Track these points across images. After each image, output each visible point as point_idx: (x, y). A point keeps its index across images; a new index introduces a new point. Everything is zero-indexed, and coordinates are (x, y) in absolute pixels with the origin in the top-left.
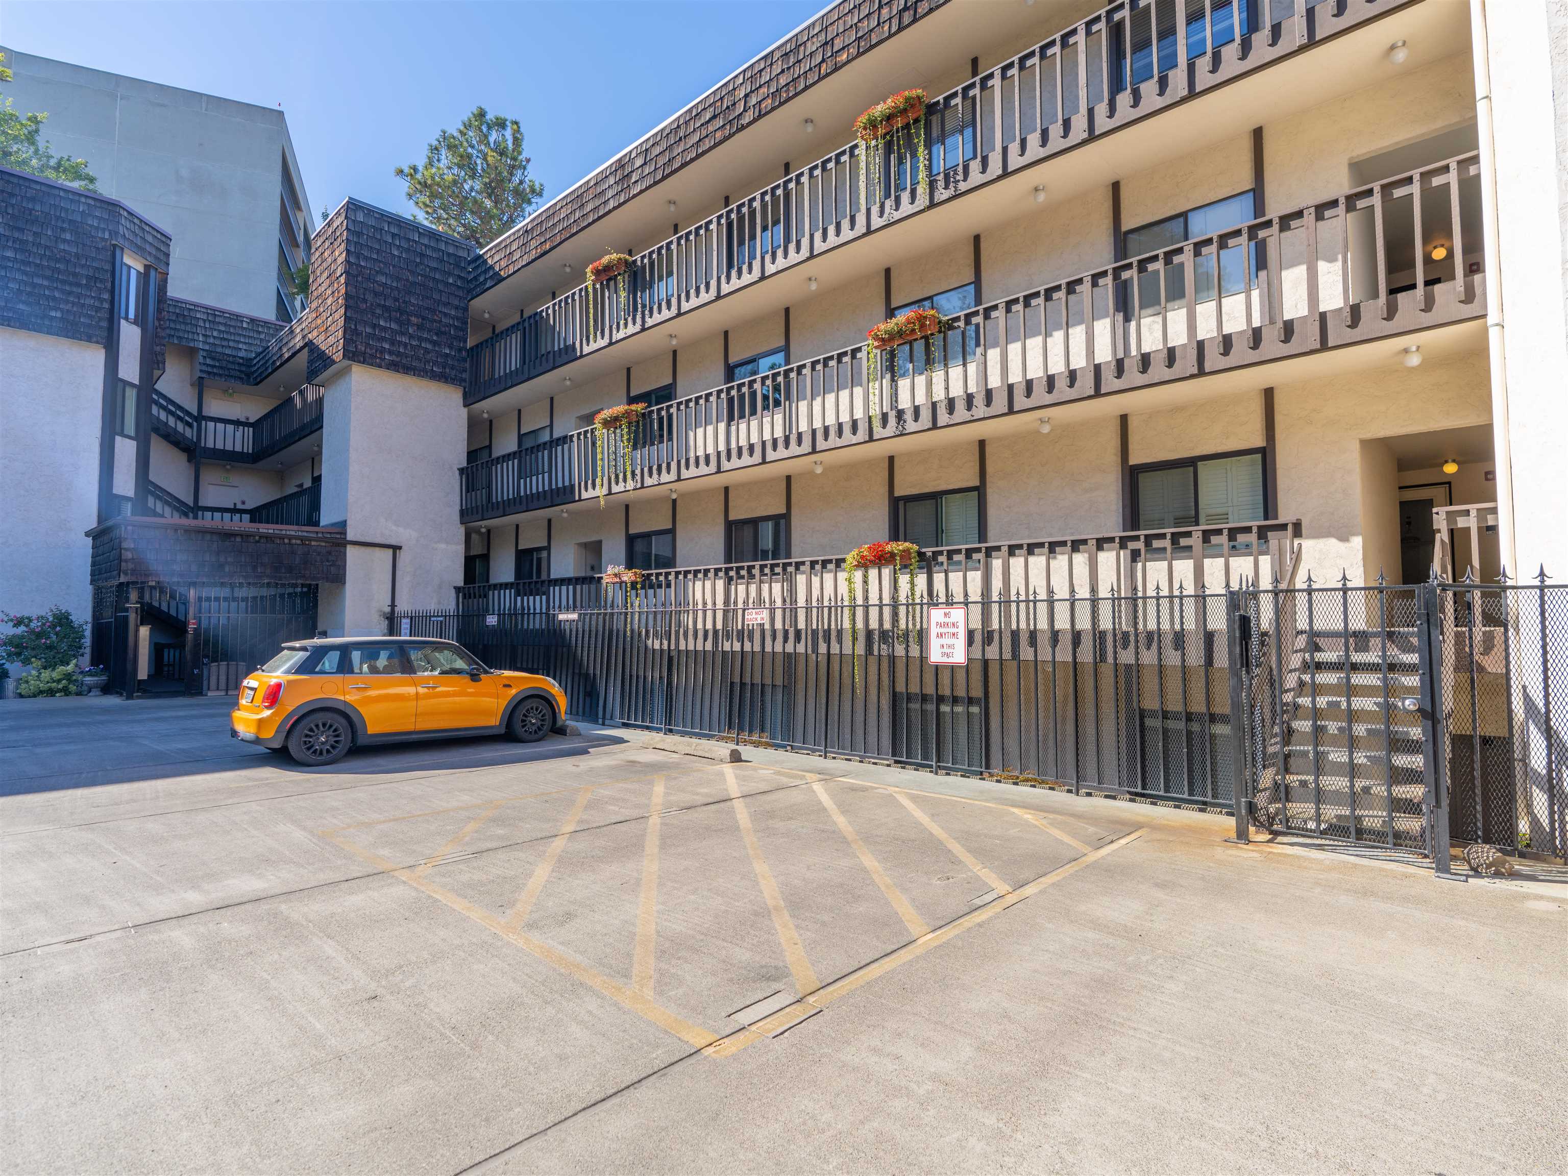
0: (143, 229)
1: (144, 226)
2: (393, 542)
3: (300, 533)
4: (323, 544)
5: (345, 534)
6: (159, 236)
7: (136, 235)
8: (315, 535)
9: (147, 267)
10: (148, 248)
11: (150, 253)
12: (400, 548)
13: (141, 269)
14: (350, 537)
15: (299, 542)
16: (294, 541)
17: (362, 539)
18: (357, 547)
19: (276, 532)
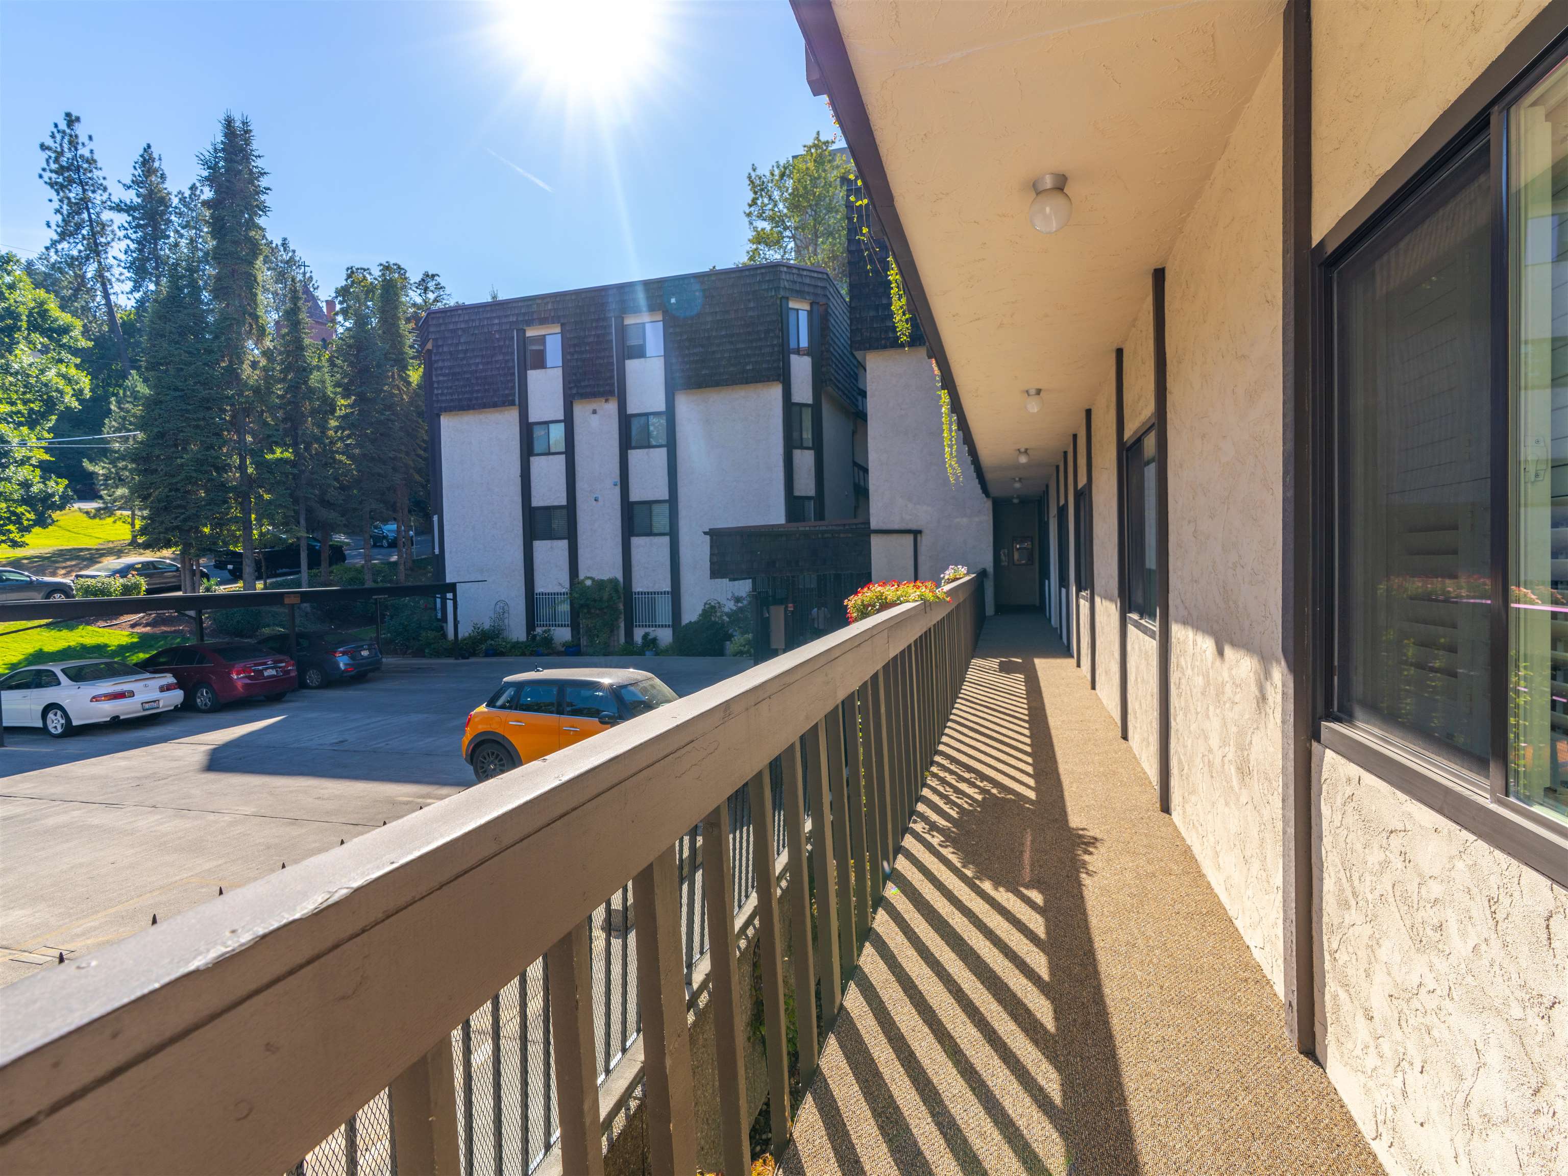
0: (801, 275)
1: (801, 272)
2: (914, 527)
3: (830, 528)
4: (850, 535)
5: (869, 523)
6: (815, 275)
7: (796, 282)
8: (842, 528)
9: (811, 304)
10: (806, 289)
11: (808, 293)
12: (920, 532)
13: (807, 307)
14: (874, 524)
15: (829, 535)
16: (826, 535)
17: (885, 527)
18: (880, 535)
19: (812, 529)
